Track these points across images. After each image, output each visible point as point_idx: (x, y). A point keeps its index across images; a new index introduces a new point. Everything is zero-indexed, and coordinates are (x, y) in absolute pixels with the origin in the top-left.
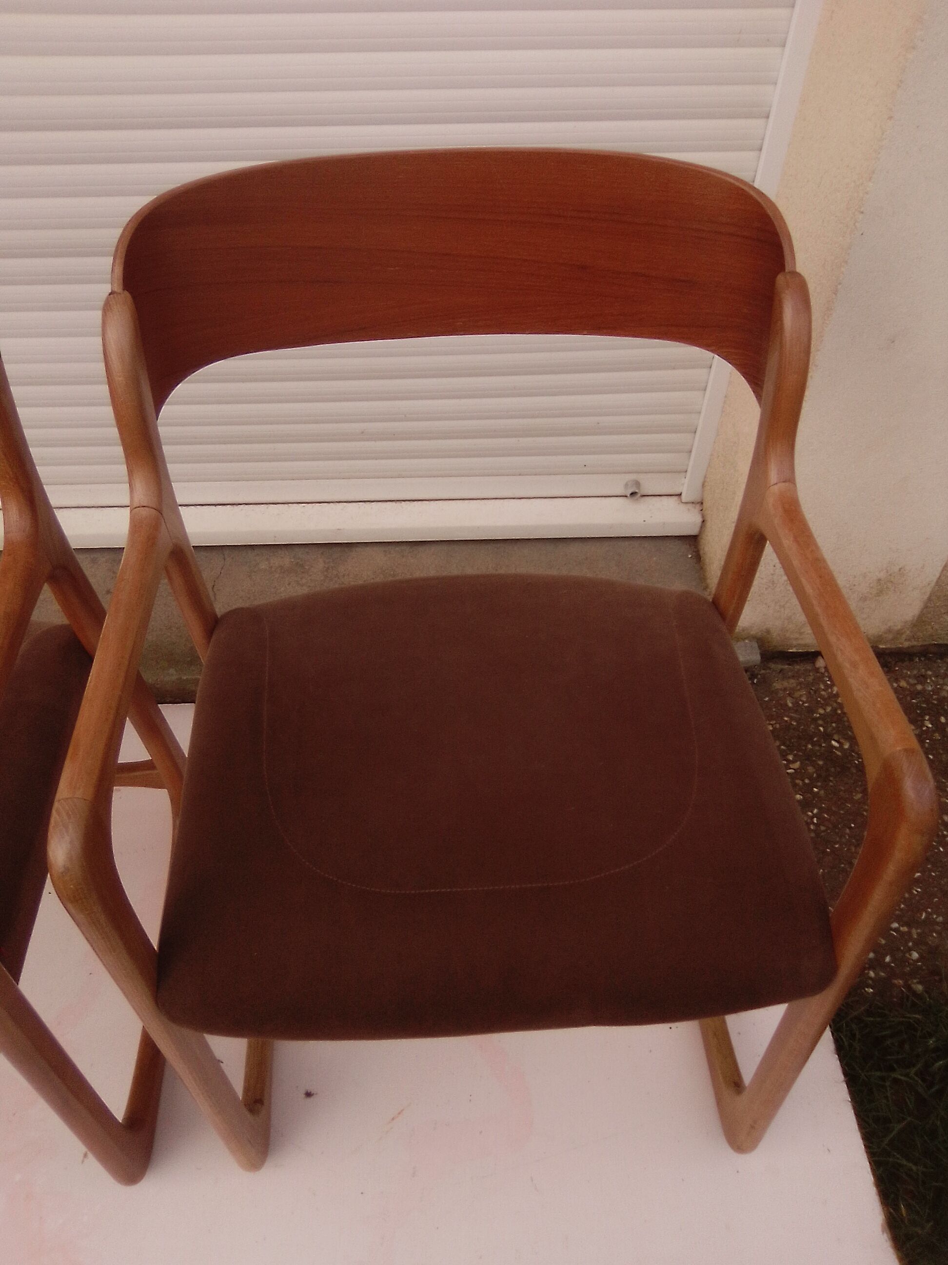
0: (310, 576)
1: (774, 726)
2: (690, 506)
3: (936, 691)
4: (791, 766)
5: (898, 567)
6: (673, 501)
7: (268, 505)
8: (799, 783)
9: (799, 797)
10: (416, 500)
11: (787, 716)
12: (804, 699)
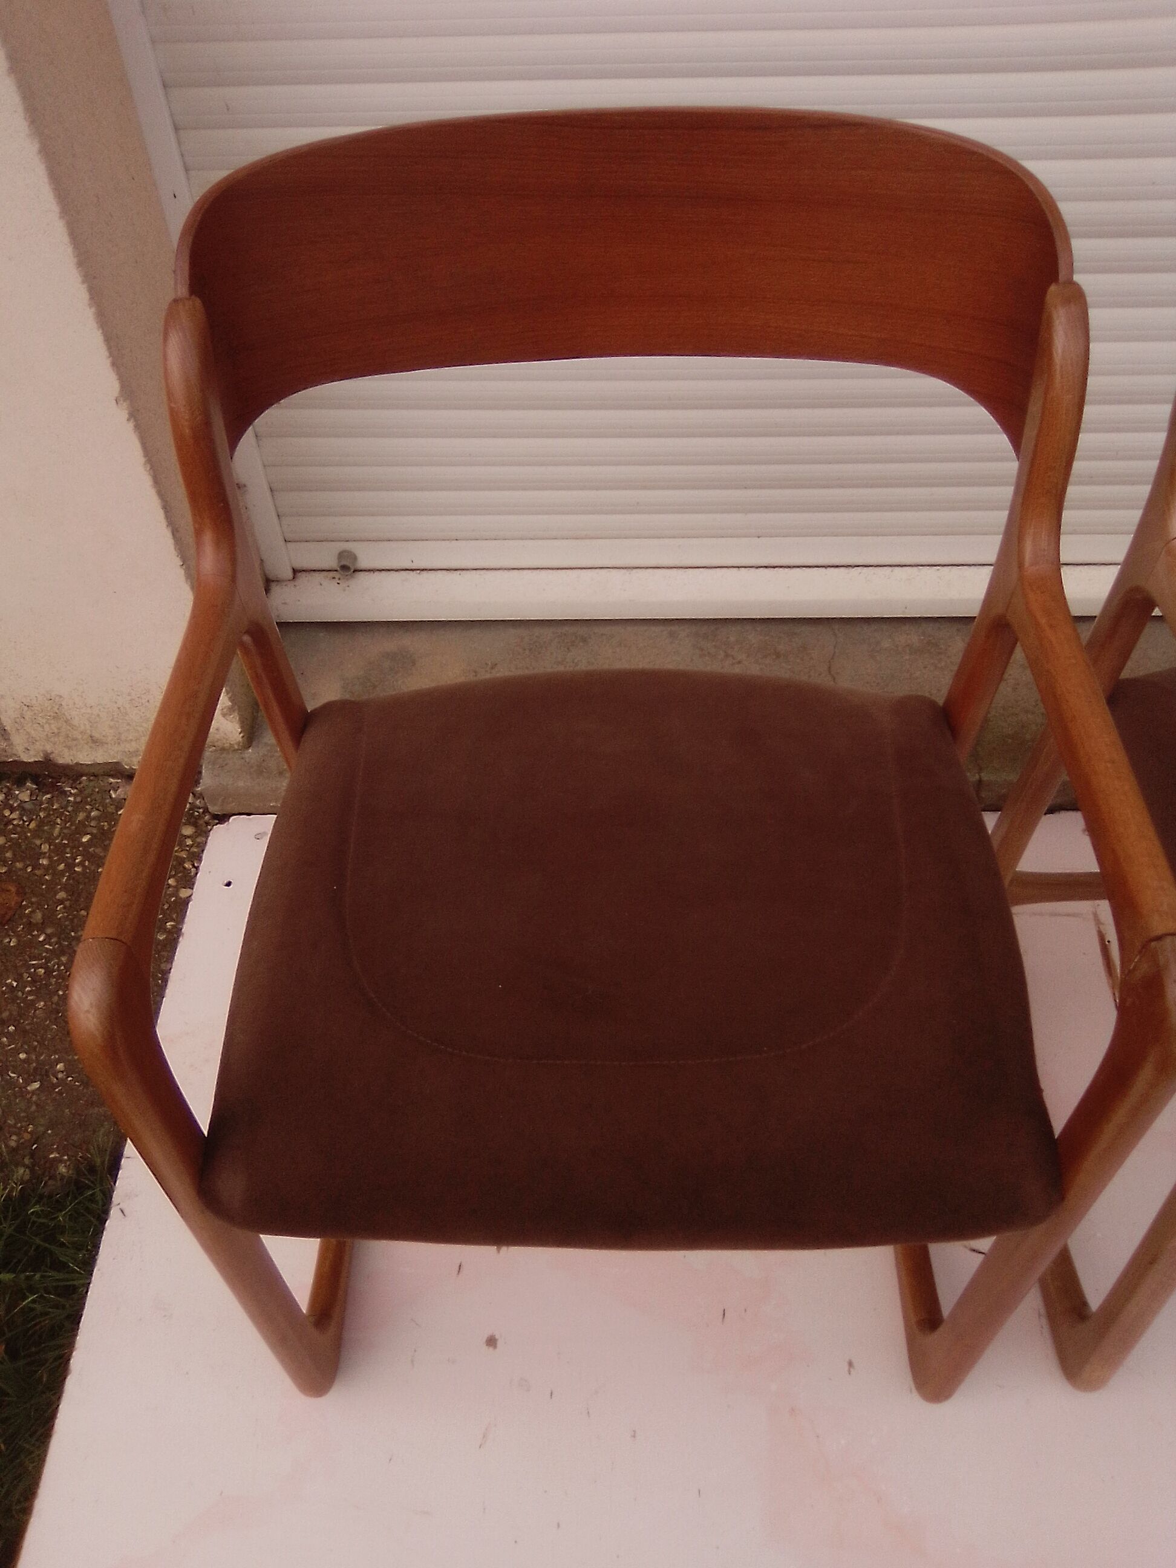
7: (893, 568)
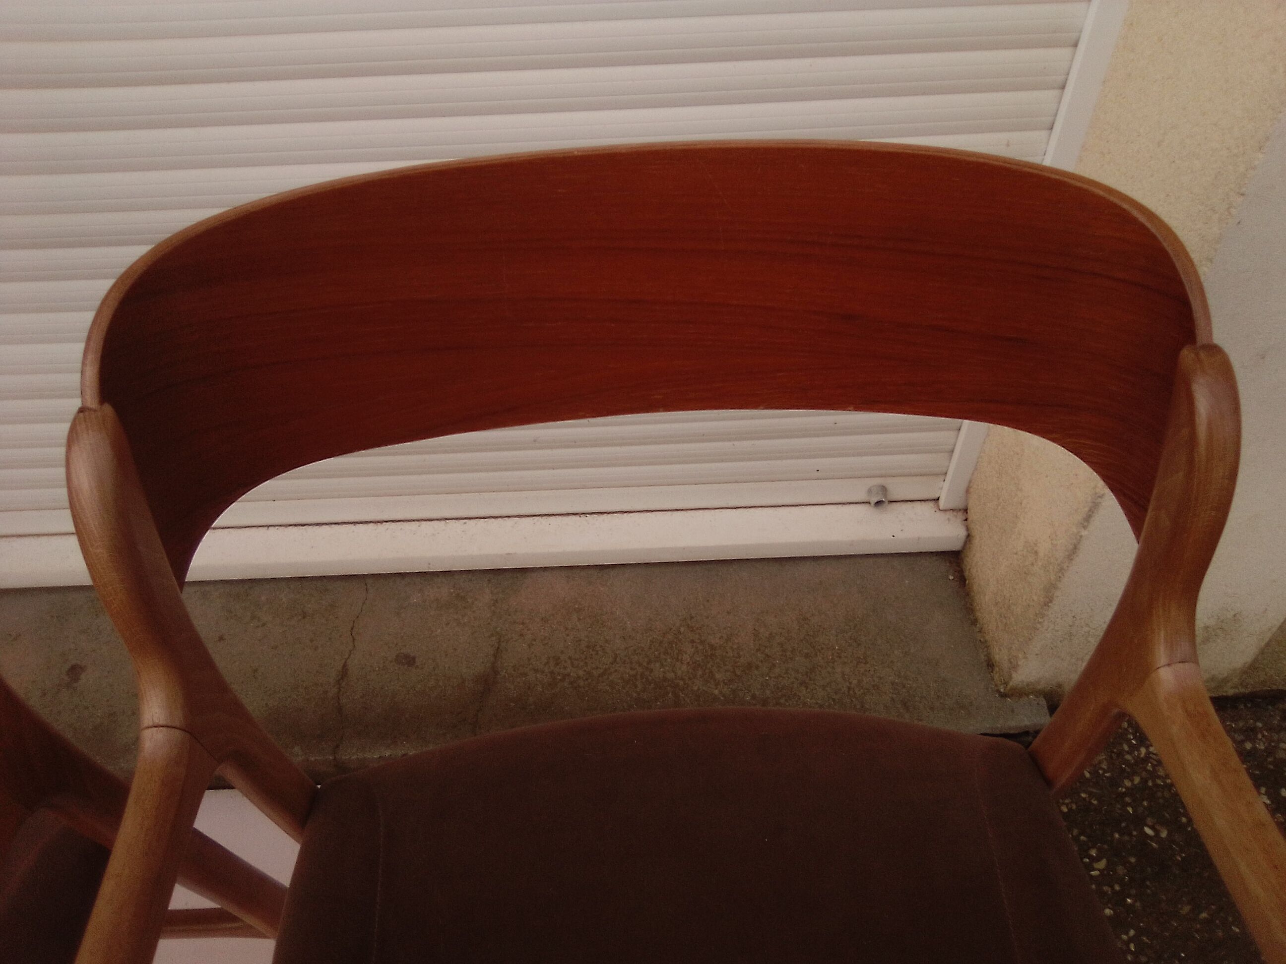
0: (474, 612)
1: (1070, 806)
2: (949, 515)
3: (1270, 751)
4: (1096, 865)
5: (1233, 613)
6: (928, 507)
8: (1108, 891)
9: (1108, 912)
10: (605, 513)
11: (1085, 792)
12: (1104, 766)
